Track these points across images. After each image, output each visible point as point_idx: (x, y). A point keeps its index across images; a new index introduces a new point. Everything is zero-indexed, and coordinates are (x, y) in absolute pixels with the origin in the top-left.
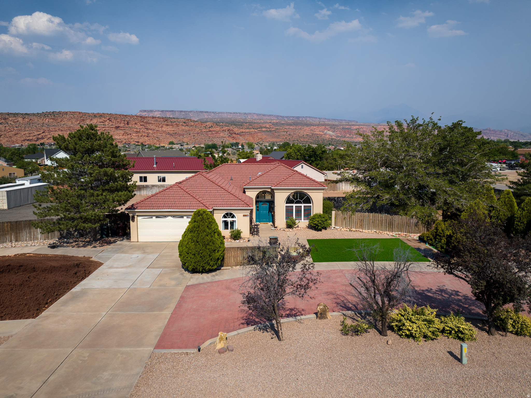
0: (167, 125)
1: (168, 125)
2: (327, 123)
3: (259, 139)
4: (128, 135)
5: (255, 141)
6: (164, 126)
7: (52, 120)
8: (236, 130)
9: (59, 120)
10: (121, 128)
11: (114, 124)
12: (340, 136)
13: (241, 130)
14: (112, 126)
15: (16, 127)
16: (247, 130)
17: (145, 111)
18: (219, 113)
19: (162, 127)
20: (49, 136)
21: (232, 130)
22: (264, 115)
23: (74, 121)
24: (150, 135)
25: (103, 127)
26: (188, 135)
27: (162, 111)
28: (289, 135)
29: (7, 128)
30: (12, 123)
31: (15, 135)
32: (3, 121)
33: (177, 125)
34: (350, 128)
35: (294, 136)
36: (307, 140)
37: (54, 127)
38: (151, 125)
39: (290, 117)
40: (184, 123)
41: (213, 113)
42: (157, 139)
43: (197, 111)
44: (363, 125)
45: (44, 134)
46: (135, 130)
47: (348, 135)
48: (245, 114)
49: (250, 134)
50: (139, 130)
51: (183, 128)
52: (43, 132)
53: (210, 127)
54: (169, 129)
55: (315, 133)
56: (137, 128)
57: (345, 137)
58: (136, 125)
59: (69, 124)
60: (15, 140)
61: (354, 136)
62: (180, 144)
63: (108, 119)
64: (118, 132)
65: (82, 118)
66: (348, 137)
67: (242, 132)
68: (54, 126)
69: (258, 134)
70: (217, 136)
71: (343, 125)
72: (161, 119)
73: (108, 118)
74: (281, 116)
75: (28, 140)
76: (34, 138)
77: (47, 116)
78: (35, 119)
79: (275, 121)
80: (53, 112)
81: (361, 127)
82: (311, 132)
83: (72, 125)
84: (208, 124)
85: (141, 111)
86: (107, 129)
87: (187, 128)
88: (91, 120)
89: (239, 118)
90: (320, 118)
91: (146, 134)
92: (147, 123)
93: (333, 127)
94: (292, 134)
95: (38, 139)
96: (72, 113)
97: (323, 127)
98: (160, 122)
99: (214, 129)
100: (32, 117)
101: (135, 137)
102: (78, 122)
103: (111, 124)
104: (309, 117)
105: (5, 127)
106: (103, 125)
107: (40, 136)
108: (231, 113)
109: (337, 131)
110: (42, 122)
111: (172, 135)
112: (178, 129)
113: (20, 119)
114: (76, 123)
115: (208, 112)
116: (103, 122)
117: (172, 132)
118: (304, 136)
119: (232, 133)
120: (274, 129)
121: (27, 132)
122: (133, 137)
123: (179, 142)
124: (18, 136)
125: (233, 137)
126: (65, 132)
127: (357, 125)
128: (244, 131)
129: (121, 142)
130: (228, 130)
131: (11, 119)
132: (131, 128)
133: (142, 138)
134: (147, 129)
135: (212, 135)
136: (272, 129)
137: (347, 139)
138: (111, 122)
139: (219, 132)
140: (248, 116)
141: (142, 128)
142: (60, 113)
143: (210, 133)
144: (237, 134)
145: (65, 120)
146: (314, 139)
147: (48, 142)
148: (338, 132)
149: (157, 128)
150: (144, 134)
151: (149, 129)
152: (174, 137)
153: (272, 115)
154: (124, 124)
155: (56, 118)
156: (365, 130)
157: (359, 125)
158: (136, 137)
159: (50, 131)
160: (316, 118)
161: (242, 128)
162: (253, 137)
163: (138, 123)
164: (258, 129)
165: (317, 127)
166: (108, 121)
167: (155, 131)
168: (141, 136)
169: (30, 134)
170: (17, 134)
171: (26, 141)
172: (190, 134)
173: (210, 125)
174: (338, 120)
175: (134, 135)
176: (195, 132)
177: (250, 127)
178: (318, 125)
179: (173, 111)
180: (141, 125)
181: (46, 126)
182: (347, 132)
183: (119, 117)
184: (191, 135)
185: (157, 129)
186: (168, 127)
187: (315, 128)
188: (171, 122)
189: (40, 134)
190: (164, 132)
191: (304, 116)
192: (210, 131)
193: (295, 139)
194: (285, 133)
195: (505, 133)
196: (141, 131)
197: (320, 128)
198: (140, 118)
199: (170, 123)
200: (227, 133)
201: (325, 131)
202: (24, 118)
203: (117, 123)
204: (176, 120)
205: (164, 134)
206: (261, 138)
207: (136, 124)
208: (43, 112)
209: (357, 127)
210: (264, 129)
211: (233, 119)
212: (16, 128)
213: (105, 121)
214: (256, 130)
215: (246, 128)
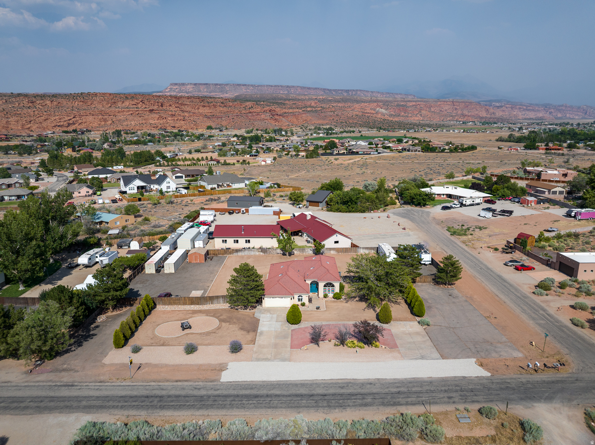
0: (204, 106)
1: (205, 107)
2: (379, 99)
3: (303, 121)
4: (163, 119)
5: (299, 123)
6: (201, 108)
7: (81, 103)
8: (279, 110)
9: (89, 103)
10: (155, 112)
11: (147, 106)
12: (394, 114)
13: (284, 110)
14: (146, 109)
15: (45, 112)
16: (291, 111)
17: (176, 84)
18: (258, 86)
19: (198, 109)
20: (80, 121)
21: (274, 110)
22: (309, 88)
23: (104, 103)
24: (186, 118)
25: (137, 111)
26: (227, 118)
28: (337, 115)
29: (36, 113)
30: (40, 107)
31: (45, 120)
32: (30, 104)
33: (215, 106)
34: (405, 105)
35: (342, 117)
36: (357, 121)
37: (85, 111)
38: (186, 106)
39: (339, 90)
40: (222, 103)
41: (252, 86)
42: (193, 122)
43: (233, 84)
44: (421, 101)
45: (75, 119)
46: (170, 113)
47: (403, 114)
48: (288, 86)
49: (294, 115)
50: (174, 113)
51: (221, 109)
52: (74, 117)
53: (250, 108)
54: (206, 111)
55: (365, 111)
56: (171, 111)
57: (399, 116)
58: (170, 107)
59: (100, 107)
60: (45, 126)
61: (410, 115)
62: (219, 128)
63: (141, 101)
64: (152, 116)
65: (113, 101)
66: (402, 116)
67: (285, 113)
68: (84, 110)
69: (303, 115)
70: (258, 119)
71: (398, 101)
72: (197, 100)
73: (140, 100)
74: (328, 90)
75: (59, 126)
76: (65, 123)
77: (76, 99)
78: (64, 102)
79: (321, 97)
80: (82, 94)
81: (418, 103)
82: (362, 110)
83: (103, 109)
84: (248, 103)
85: (171, 84)
86: (141, 112)
87: (225, 109)
88: (123, 102)
89: (282, 94)
90: (372, 92)
91: (182, 118)
92: (182, 104)
93: (386, 104)
94: (340, 114)
95: (69, 125)
96: (102, 95)
97: (375, 104)
98: (196, 103)
99: (255, 110)
100: (60, 100)
101: (171, 122)
102: (109, 105)
103: (144, 106)
104: (360, 90)
105: (34, 111)
106: (136, 108)
107: (71, 122)
108: (272, 86)
109: (390, 109)
110: (71, 106)
111: (210, 118)
112: (216, 110)
113: (48, 102)
114: (107, 106)
115: (246, 85)
116: (135, 105)
117: (210, 114)
118: (354, 117)
119: (274, 115)
120: (320, 109)
121: (57, 117)
122: (168, 121)
124: (49, 121)
125: (275, 119)
126: (96, 116)
127: (414, 101)
128: (288, 111)
129: (157, 127)
130: (270, 111)
131: (38, 102)
132: (166, 111)
133: (178, 122)
134: (183, 111)
135: (252, 118)
136: (318, 109)
137: (402, 118)
138: (144, 104)
139: (260, 114)
140: (290, 90)
141: (177, 110)
142: (89, 94)
143: (250, 114)
144: (280, 115)
145: (95, 102)
146: (364, 120)
147: (80, 127)
148: (392, 110)
149: (193, 109)
150: (180, 118)
151: (185, 111)
152: (212, 121)
154: (158, 106)
155: (86, 101)
156: (422, 106)
157: (416, 101)
158: (172, 122)
159: (81, 116)
160: (368, 91)
161: (285, 108)
162: (297, 119)
163: (173, 105)
164: (303, 109)
165: (368, 104)
166: (141, 103)
167: (191, 114)
168: (177, 120)
169: (60, 119)
170: (47, 119)
171: (57, 127)
172: (229, 117)
173: (250, 106)
174: (392, 93)
175: (170, 118)
176: (234, 115)
177: (294, 106)
178: (371, 101)
179: (207, 84)
180: (176, 107)
181: (76, 110)
182: (402, 110)
183: (153, 98)
184: (230, 117)
185: (193, 110)
186: (205, 108)
187: (366, 105)
188: (208, 102)
189: (71, 119)
190: (201, 114)
191: (355, 89)
192: (250, 112)
193: (343, 121)
194: (333, 113)
195: (584, 110)
196: (177, 113)
197: (372, 105)
198: (174, 99)
199: (207, 104)
200: (268, 115)
201: (378, 109)
202: (52, 102)
203: (150, 105)
204: (212, 100)
205: (201, 117)
206: (306, 120)
207: (170, 105)
208: (71, 94)
209: (414, 103)
210: (309, 109)
211: (274, 96)
212: (45, 113)
213: (138, 103)
214: (300, 111)
215: (289, 108)
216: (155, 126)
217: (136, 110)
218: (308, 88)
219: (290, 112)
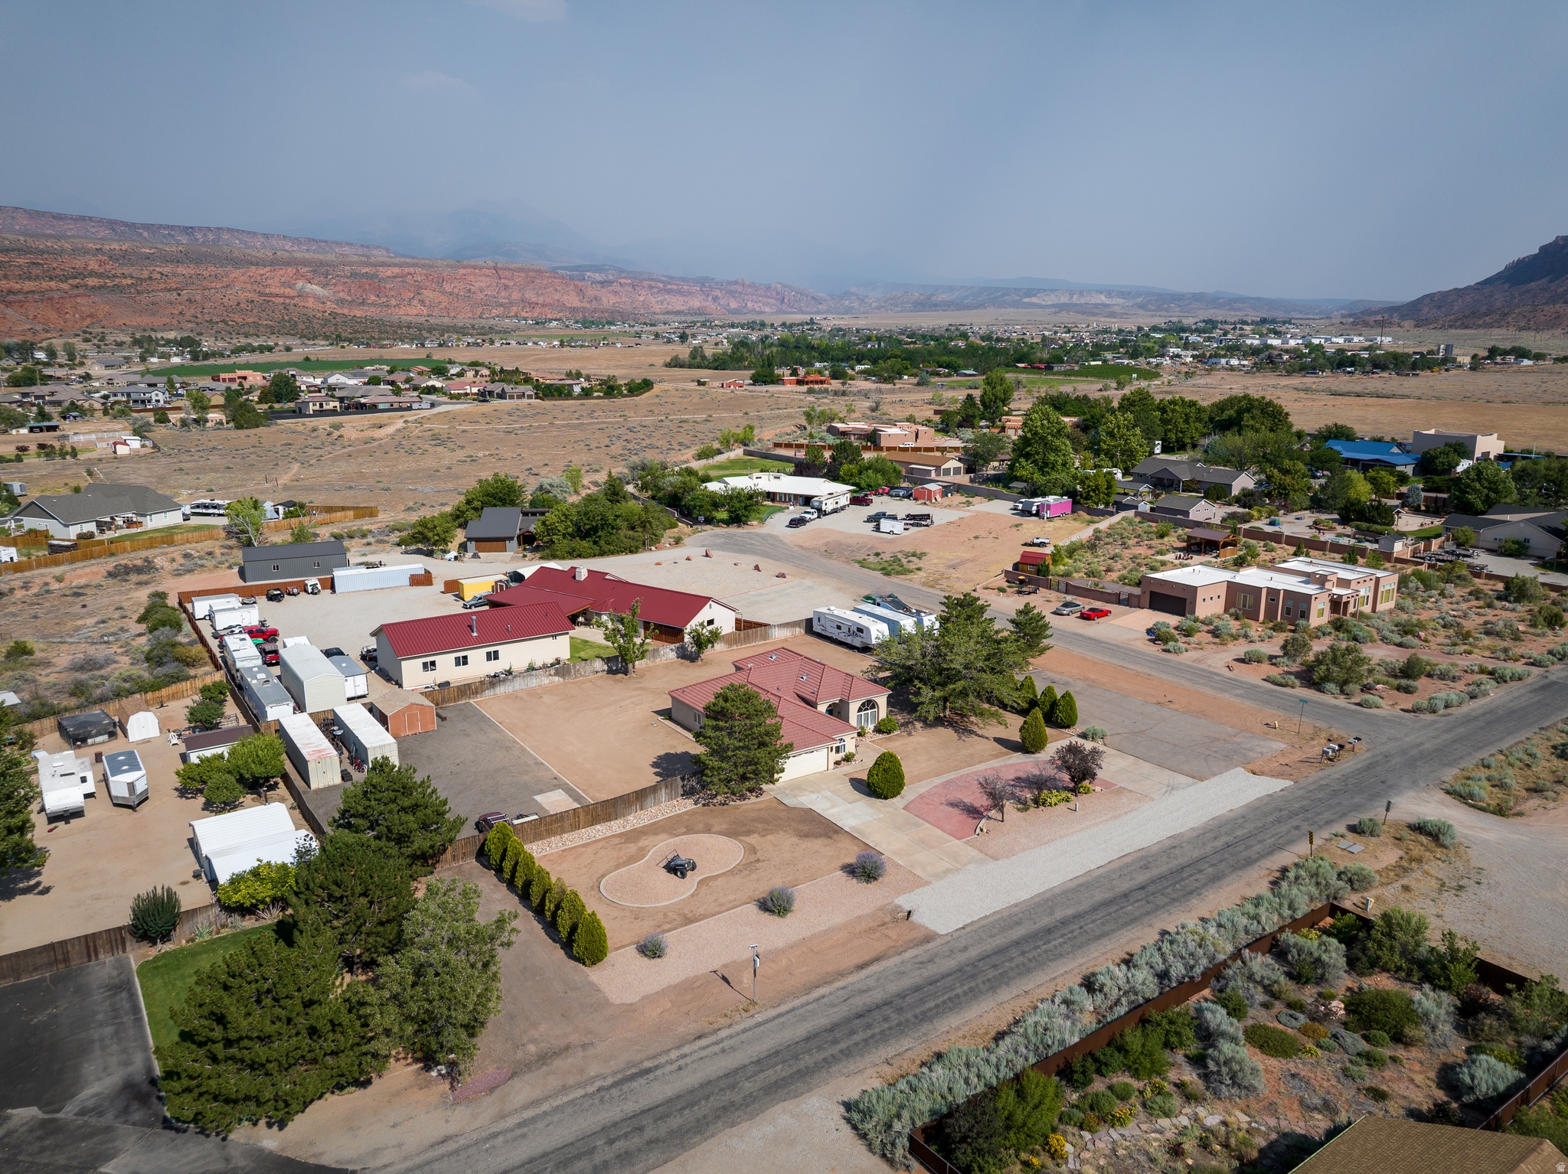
2: (298, 255)
3: (82, 318)
5: (70, 324)
12: (349, 299)
16: (29, 285)
22: (58, 217)
28: (189, 300)
34: (374, 276)
35: (208, 305)
36: (256, 320)
39: (160, 226)
44: (413, 265)
47: (373, 298)
49: (45, 297)
55: (267, 291)
57: (363, 303)
61: (393, 302)
66: (373, 304)
67: (12, 292)
69: (79, 300)
71: (351, 264)
74: (125, 224)
79: (115, 246)
81: (406, 270)
82: (255, 287)
90: (266, 236)
93: (321, 271)
94: (198, 298)
97: (291, 271)
104: (230, 230)
109: (335, 285)
118: (242, 305)
127: (395, 265)
128: (18, 286)
137: (373, 309)
146: (278, 316)
148: (341, 288)
156: (419, 279)
157: (400, 265)
160: (255, 234)
162: (59, 311)
164: (71, 281)
165: (268, 269)
174: (326, 242)
177: (36, 271)
178: (274, 263)
182: (367, 287)
187: (262, 272)
191: (212, 225)
193: (215, 319)
194: (175, 294)
197: (282, 272)
201: (300, 284)
206: (91, 316)
209: (397, 270)
210: (92, 282)
214: (65, 286)
215: (20, 277)
218: (53, 217)
219: (26, 289)
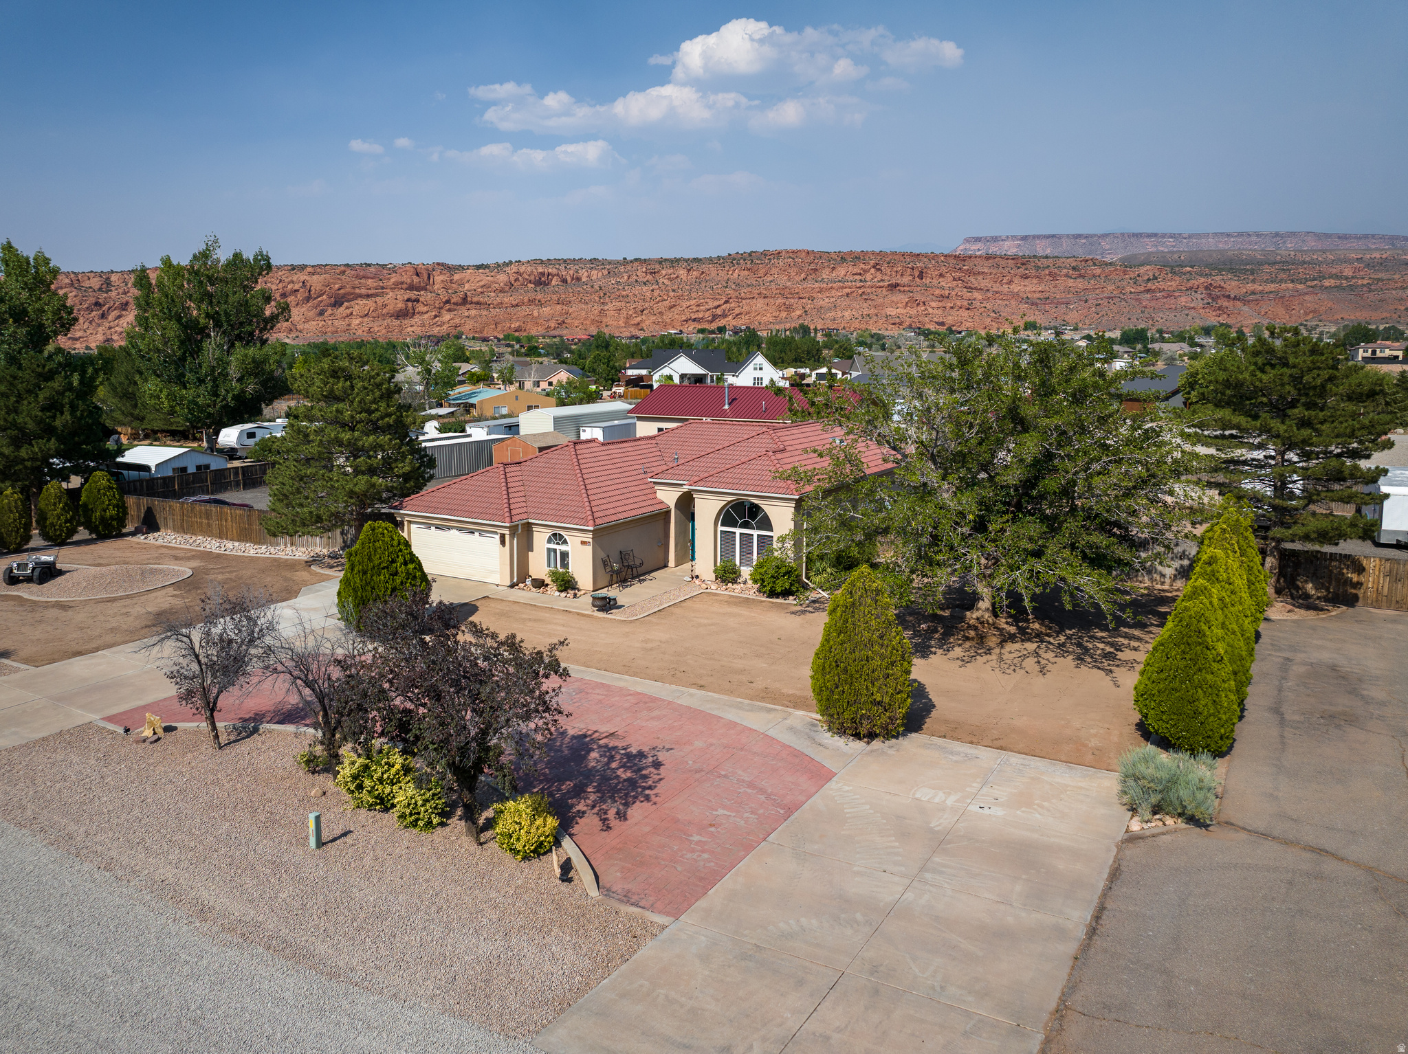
0: (1025, 277)
1: (1027, 278)
3: (1306, 314)
4: (918, 304)
5: (1293, 318)
6: (1016, 280)
7: (746, 272)
8: (1233, 286)
9: (762, 272)
10: (902, 289)
11: (886, 278)
13: (1250, 287)
14: (881, 284)
15: (674, 291)
16: (1271, 287)
19: (1010, 282)
20: (737, 311)
21: (1220, 286)
23: (793, 271)
24: (977, 304)
25: (860, 287)
26: (1082, 303)
27: (1024, 238)
29: (656, 293)
30: (666, 281)
31: (671, 308)
32: (649, 277)
33: (1054, 277)
37: (749, 289)
38: (980, 278)
40: (1074, 268)
42: (993, 315)
45: (728, 306)
46: (937, 292)
49: (1278, 297)
50: (947, 292)
51: (1070, 282)
52: (726, 302)
53: (1149, 280)
54: (1030, 287)
56: (943, 288)
58: (941, 279)
59: (783, 280)
60: (668, 321)
62: (1056, 328)
63: (874, 267)
64: (894, 298)
65: (813, 266)
67: (1253, 293)
68: (749, 286)
69: (1307, 297)
70: (1167, 306)
72: (1010, 261)
73: (872, 263)
75: (694, 320)
76: (707, 314)
77: (738, 264)
78: (712, 271)
79: (1377, 255)
80: (750, 254)
83: (789, 284)
84: (1143, 270)
86: (869, 290)
87: (1080, 284)
88: (833, 268)
89: (1253, 249)
91: (965, 303)
92: (970, 272)
95: (715, 317)
96: (791, 255)
98: (1007, 270)
99: (1162, 285)
100: (705, 267)
101: (936, 311)
102: (803, 276)
103: (879, 277)
105: (653, 291)
106: (861, 281)
107: (719, 312)
110: (726, 278)
111: (1037, 305)
112: (1055, 287)
113: (682, 272)
114: (798, 278)
116: (860, 274)
117: (1038, 295)
119: (1218, 297)
120: (1365, 282)
121: (693, 302)
122: (930, 310)
123: (1052, 324)
124: (676, 310)
125: (1220, 308)
126: (771, 300)
128: (1261, 288)
129: (900, 324)
130: (1206, 288)
131: (664, 272)
132: (927, 287)
133: (954, 312)
134: (970, 288)
135: (1153, 304)
136: (1360, 282)
138: (878, 273)
139: (1177, 294)
141: (957, 286)
142: (764, 254)
143: (1148, 296)
144: (1235, 298)
145: (774, 271)
147: (735, 324)
149: (998, 284)
150: (959, 303)
151: (976, 289)
152: (1040, 311)
153: (1373, 236)
154: (911, 278)
155: (756, 267)
158: (940, 312)
159: (740, 299)
161: (1254, 281)
162: (1287, 308)
163: (948, 275)
164: (1309, 283)
166: (873, 270)
167: (990, 294)
168: (952, 308)
169: (698, 305)
170: (675, 306)
171: (690, 322)
172: (1086, 301)
173: (1151, 274)
175: (934, 304)
176: (1101, 296)
177: (1283, 275)
180: (954, 279)
181: (733, 287)
183: (902, 258)
184: (1090, 302)
185: (996, 287)
186: (1027, 282)
188: (1038, 268)
189: (719, 306)
190: (1014, 295)
192: (1148, 291)
196: (954, 293)
198: (953, 261)
199: (1033, 272)
200: (1199, 297)
202: (689, 270)
203: (894, 274)
204: (1050, 262)
205: (1013, 302)
206: (1314, 311)
207: (941, 275)
208: (730, 255)
210: (1327, 283)
211: (1230, 253)
212: (672, 294)
213: (866, 271)
214: (1302, 286)
215: (1266, 282)
216: (897, 320)
217: (858, 284)
219: (1267, 290)
